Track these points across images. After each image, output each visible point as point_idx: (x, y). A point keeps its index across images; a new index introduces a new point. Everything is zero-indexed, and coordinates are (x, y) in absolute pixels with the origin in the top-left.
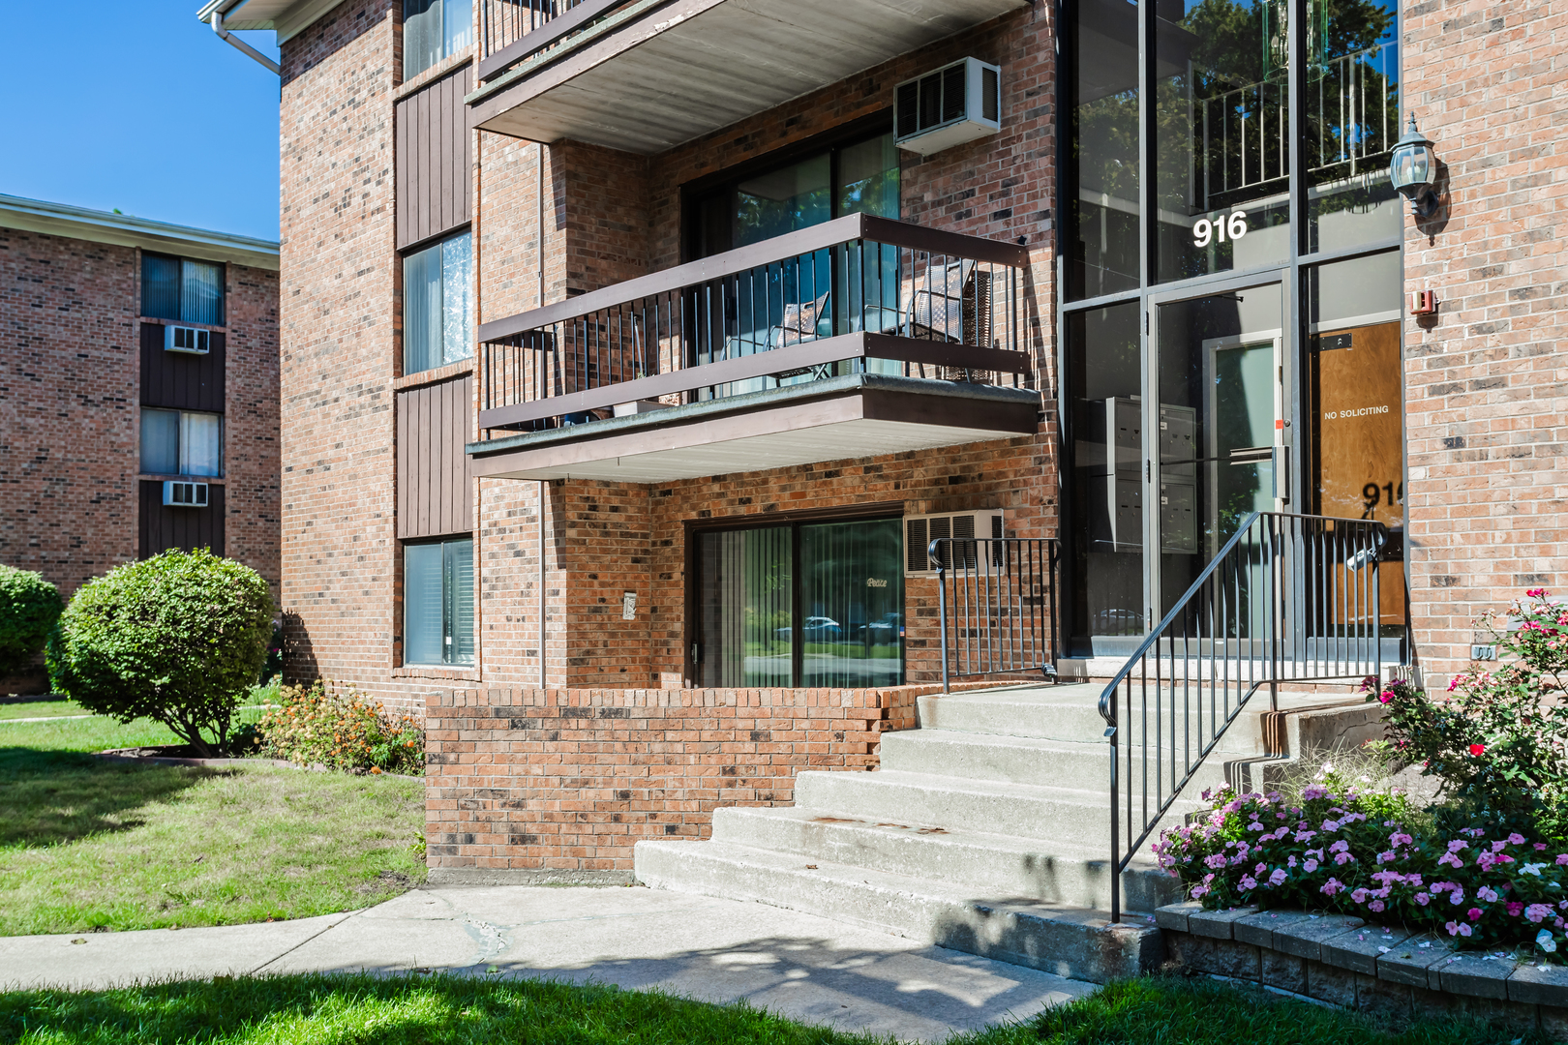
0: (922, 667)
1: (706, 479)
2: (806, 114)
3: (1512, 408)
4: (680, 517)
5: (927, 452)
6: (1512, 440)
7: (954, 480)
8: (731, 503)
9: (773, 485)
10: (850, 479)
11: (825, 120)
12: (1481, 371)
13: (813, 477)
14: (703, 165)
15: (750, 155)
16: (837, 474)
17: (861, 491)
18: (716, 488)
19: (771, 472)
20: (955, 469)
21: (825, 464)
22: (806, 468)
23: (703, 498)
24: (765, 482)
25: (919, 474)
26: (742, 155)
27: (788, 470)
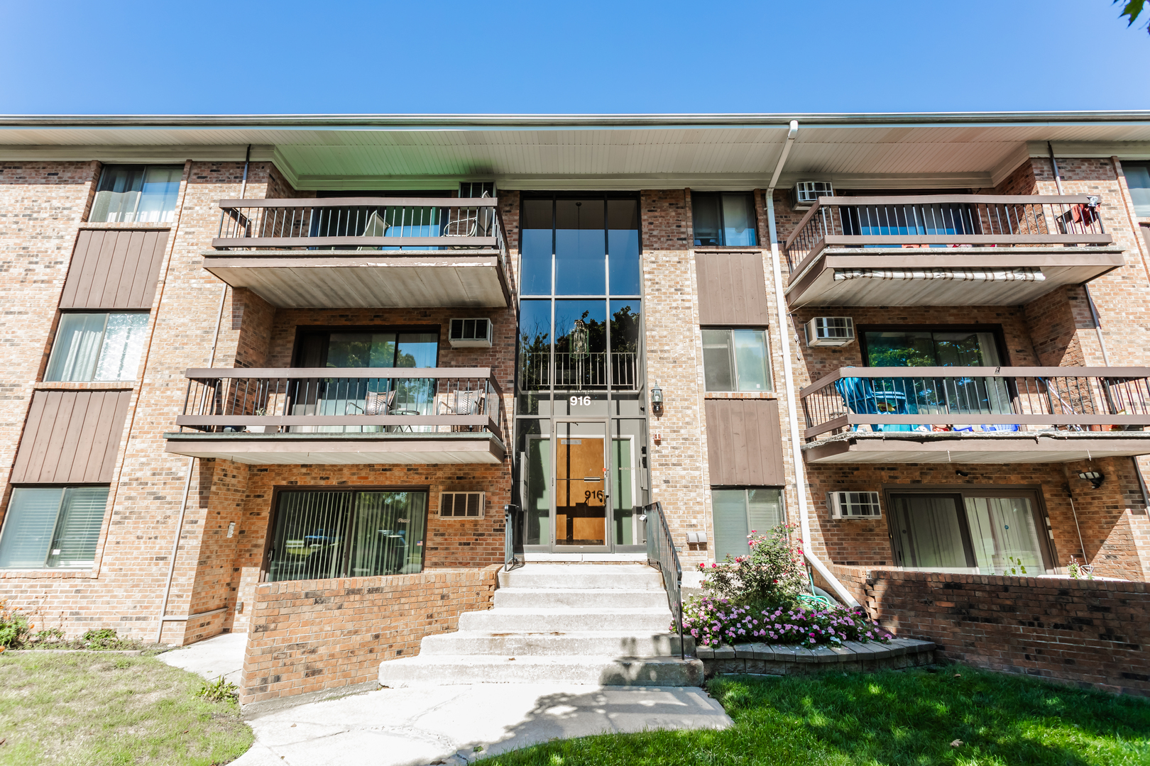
0: (435, 560)
1: (296, 466)
2: (386, 315)
3: (684, 473)
4: (273, 483)
5: (445, 465)
6: (684, 482)
7: (458, 478)
8: (315, 478)
9: (346, 471)
10: (396, 472)
11: (400, 321)
12: (674, 460)
13: (374, 470)
14: (315, 320)
15: (349, 323)
16: (390, 470)
17: (405, 479)
18: (304, 470)
19: (345, 466)
20: (461, 474)
21: (383, 465)
22: (371, 466)
23: (293, 475)
24: (341, 470)
25: (440, 474)
26: (343, 322)
27: (357, 466)
